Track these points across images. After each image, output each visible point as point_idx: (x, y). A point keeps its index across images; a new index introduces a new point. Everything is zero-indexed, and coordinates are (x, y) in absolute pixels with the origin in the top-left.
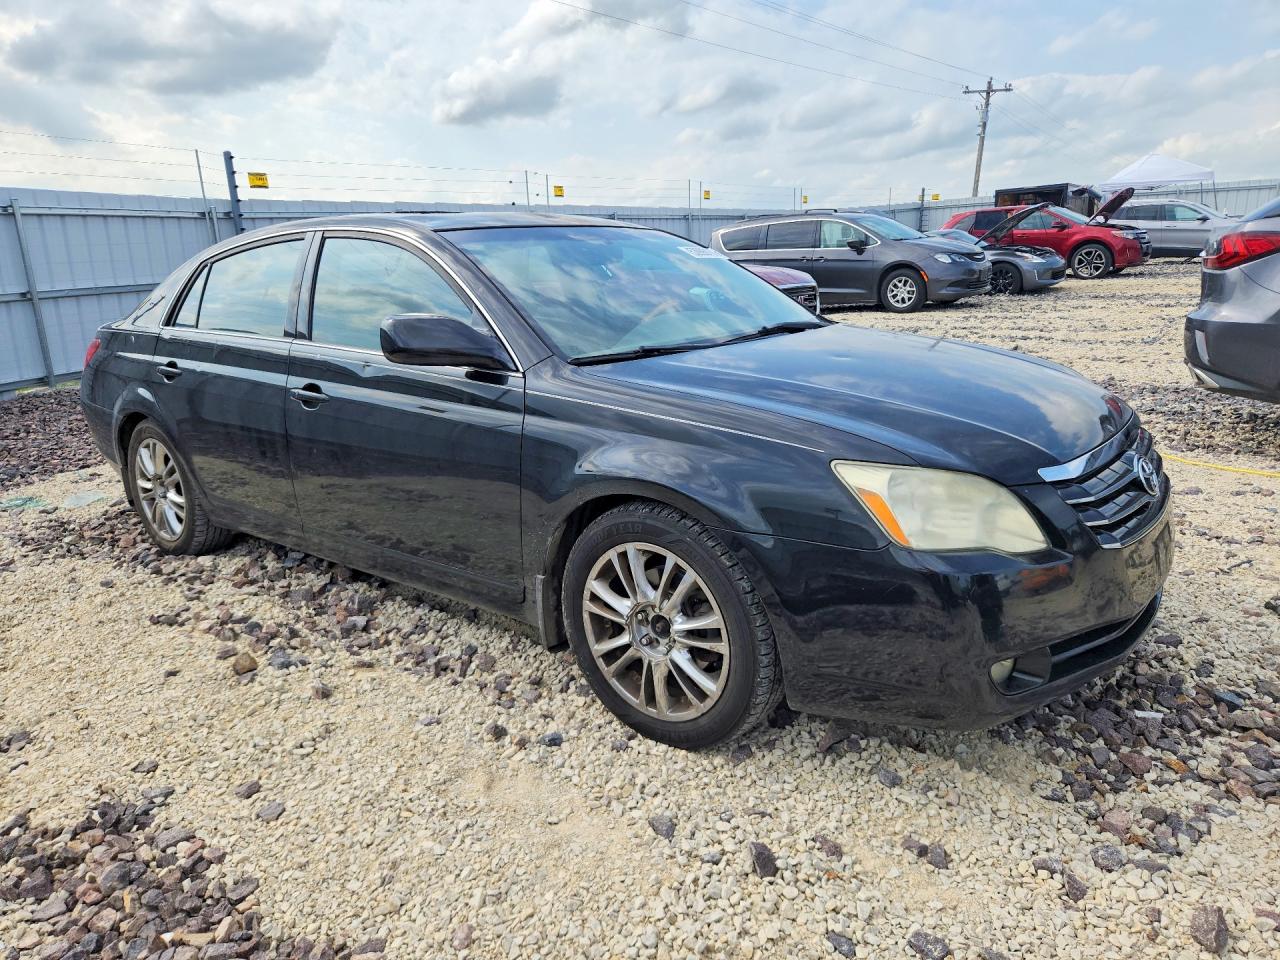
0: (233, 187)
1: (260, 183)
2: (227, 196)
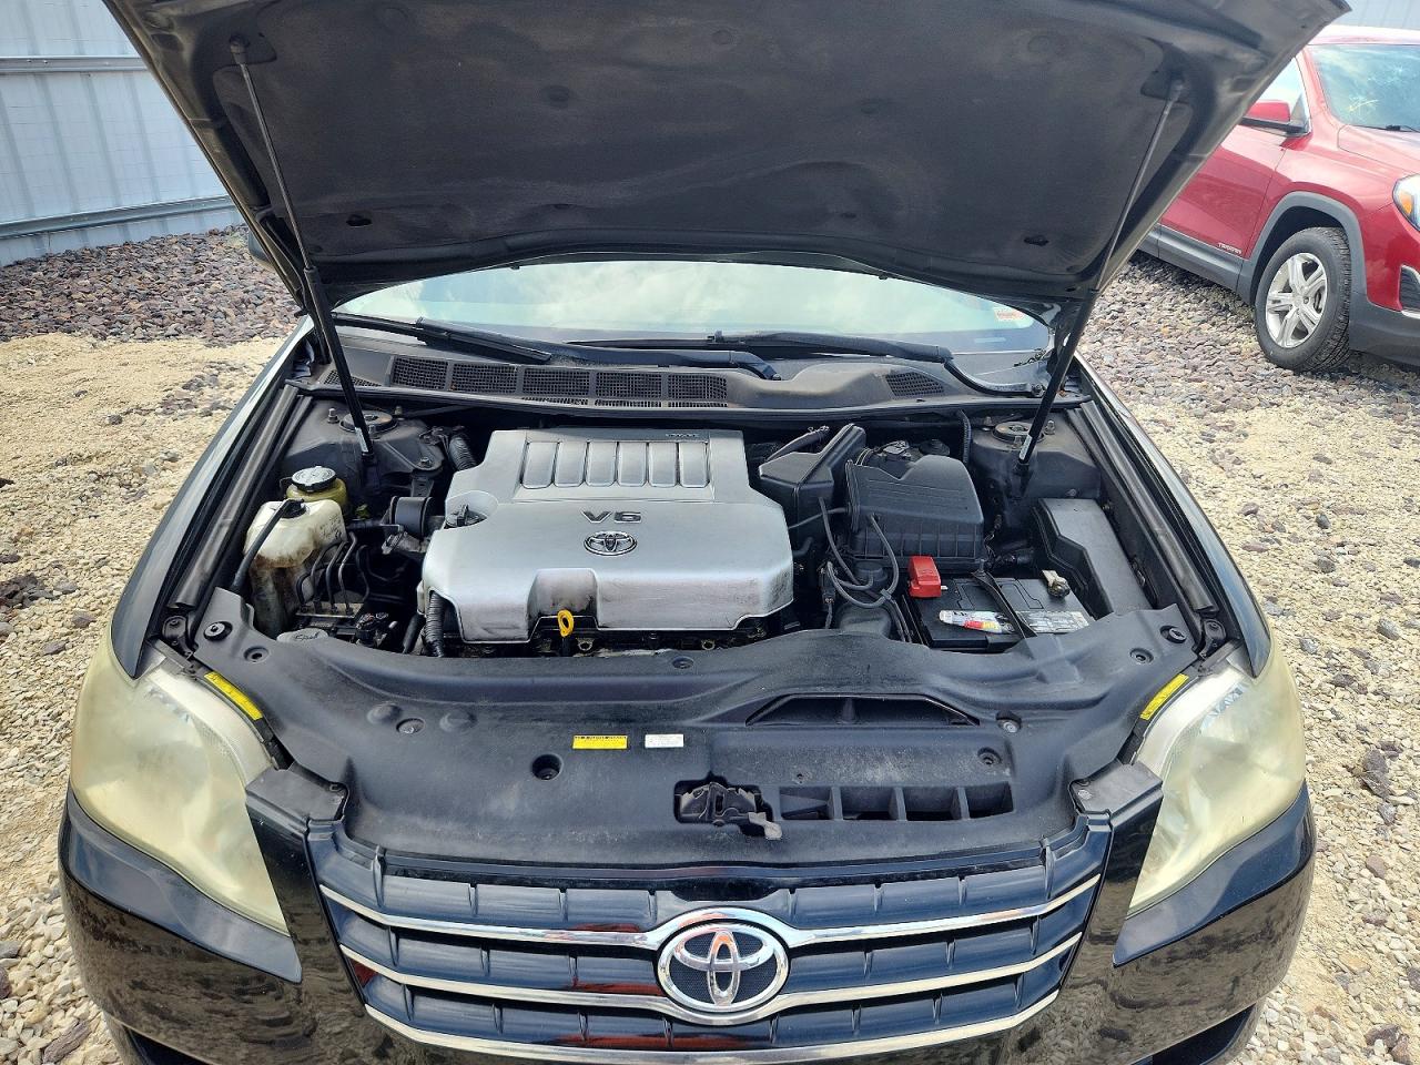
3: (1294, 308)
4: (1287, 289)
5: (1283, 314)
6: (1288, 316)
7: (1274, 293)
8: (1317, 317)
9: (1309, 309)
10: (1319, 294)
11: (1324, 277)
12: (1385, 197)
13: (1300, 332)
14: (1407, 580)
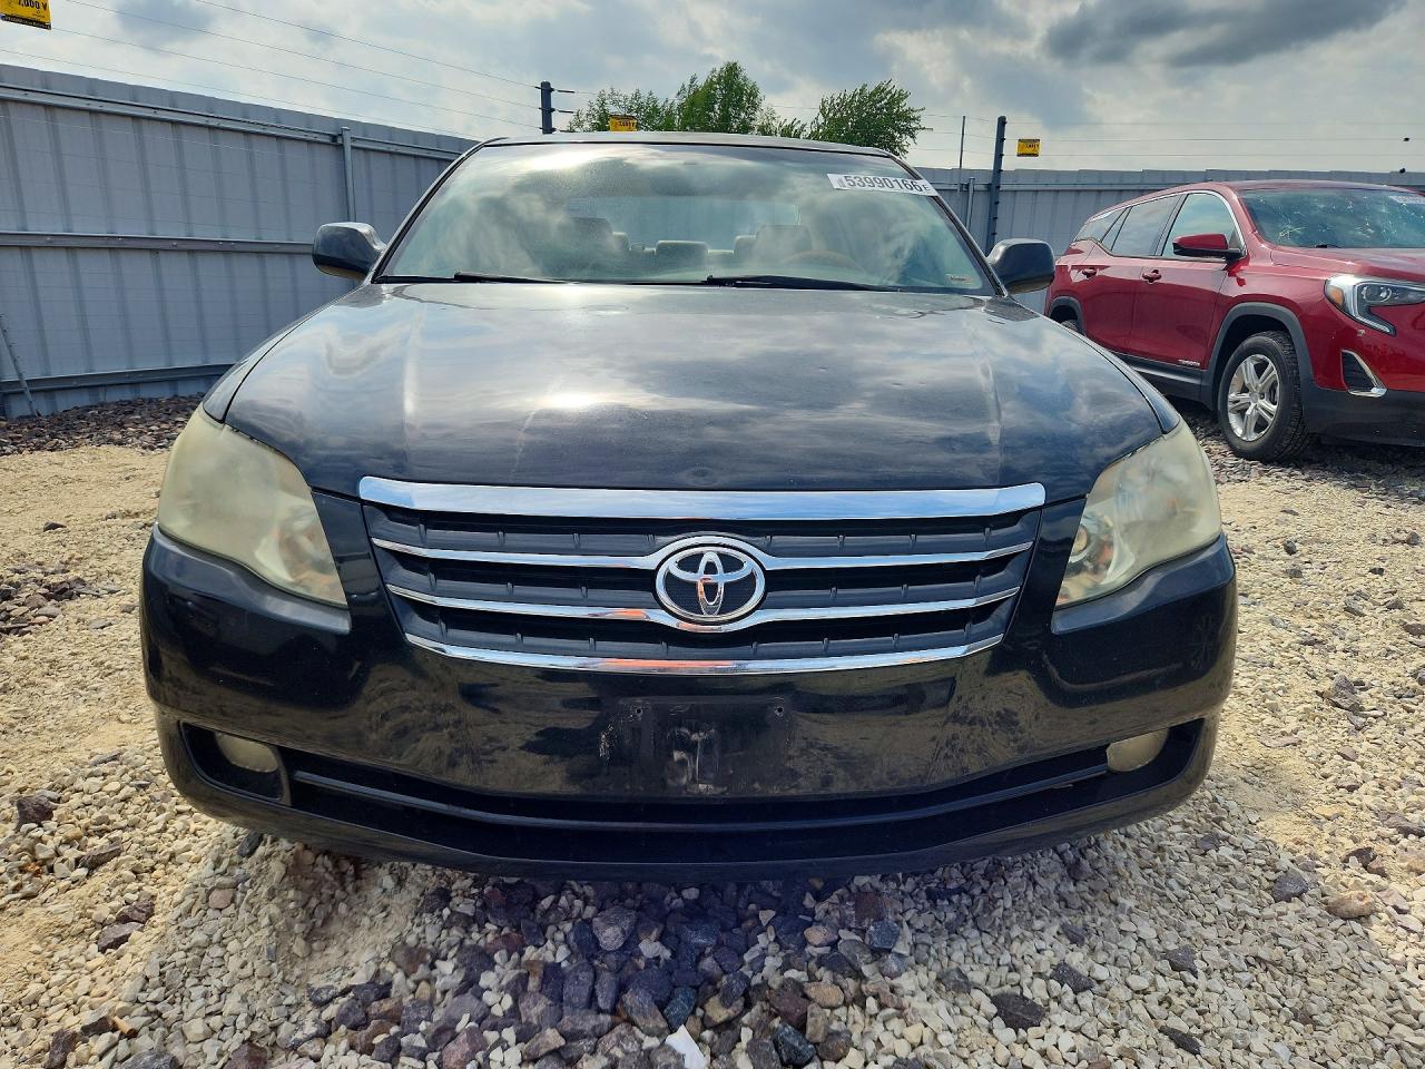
0: (999, 156)
1: (1029, 151)
2: (990, 166)
3: (1253, 405)
4: (1245, 389)
5: (1242, 413)
6: (1248, 412)
7: (1232, 396)
8: (1273, 408)
9: (1265, 403)
10: (1272, 389)
11: (1275, 372)
12: (1318, 295)
13: (1260, 425)
14: (1372, 584)
